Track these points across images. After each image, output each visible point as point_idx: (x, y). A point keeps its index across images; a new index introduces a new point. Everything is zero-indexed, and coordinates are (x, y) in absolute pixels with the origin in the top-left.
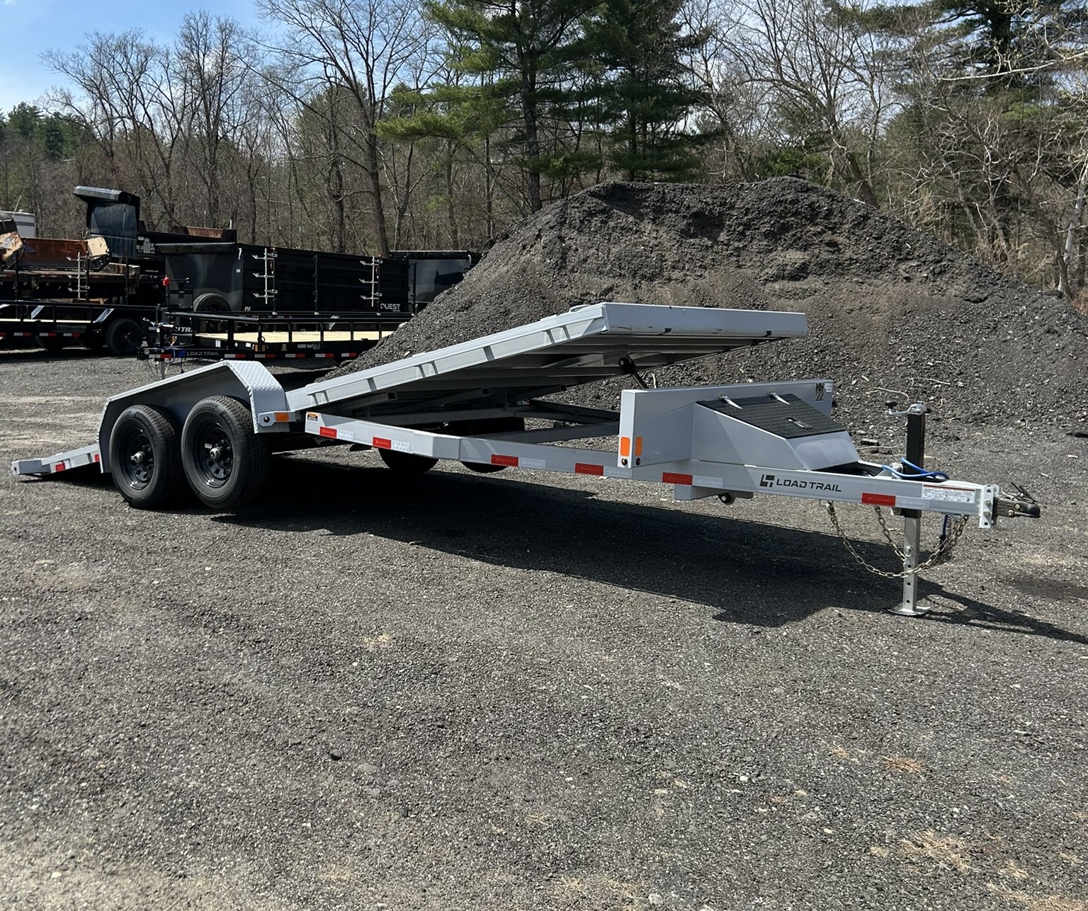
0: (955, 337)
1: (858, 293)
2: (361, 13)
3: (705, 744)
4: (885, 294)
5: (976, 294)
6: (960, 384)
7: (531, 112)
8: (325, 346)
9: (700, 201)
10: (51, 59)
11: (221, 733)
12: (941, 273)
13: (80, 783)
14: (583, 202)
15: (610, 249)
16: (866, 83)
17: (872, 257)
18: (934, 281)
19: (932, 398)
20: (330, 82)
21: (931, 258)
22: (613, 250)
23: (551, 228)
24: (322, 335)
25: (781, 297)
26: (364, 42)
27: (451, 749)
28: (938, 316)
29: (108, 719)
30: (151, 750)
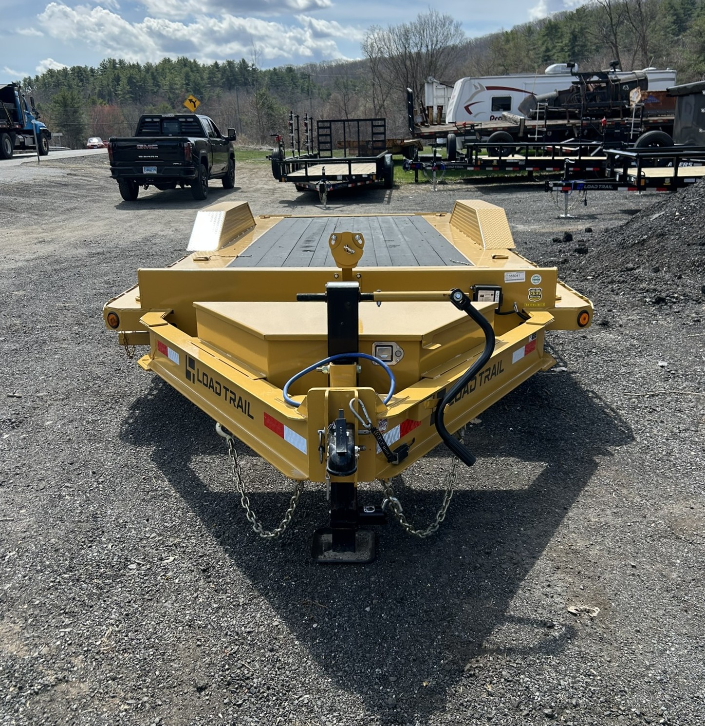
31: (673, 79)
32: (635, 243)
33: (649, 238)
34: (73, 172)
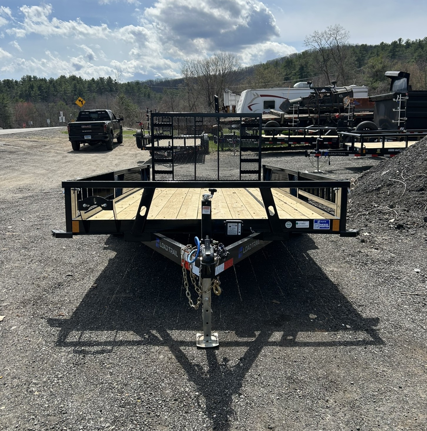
31: (366, 92)
32: (373, 190)
33: (382, 186)
34: (7, 144)
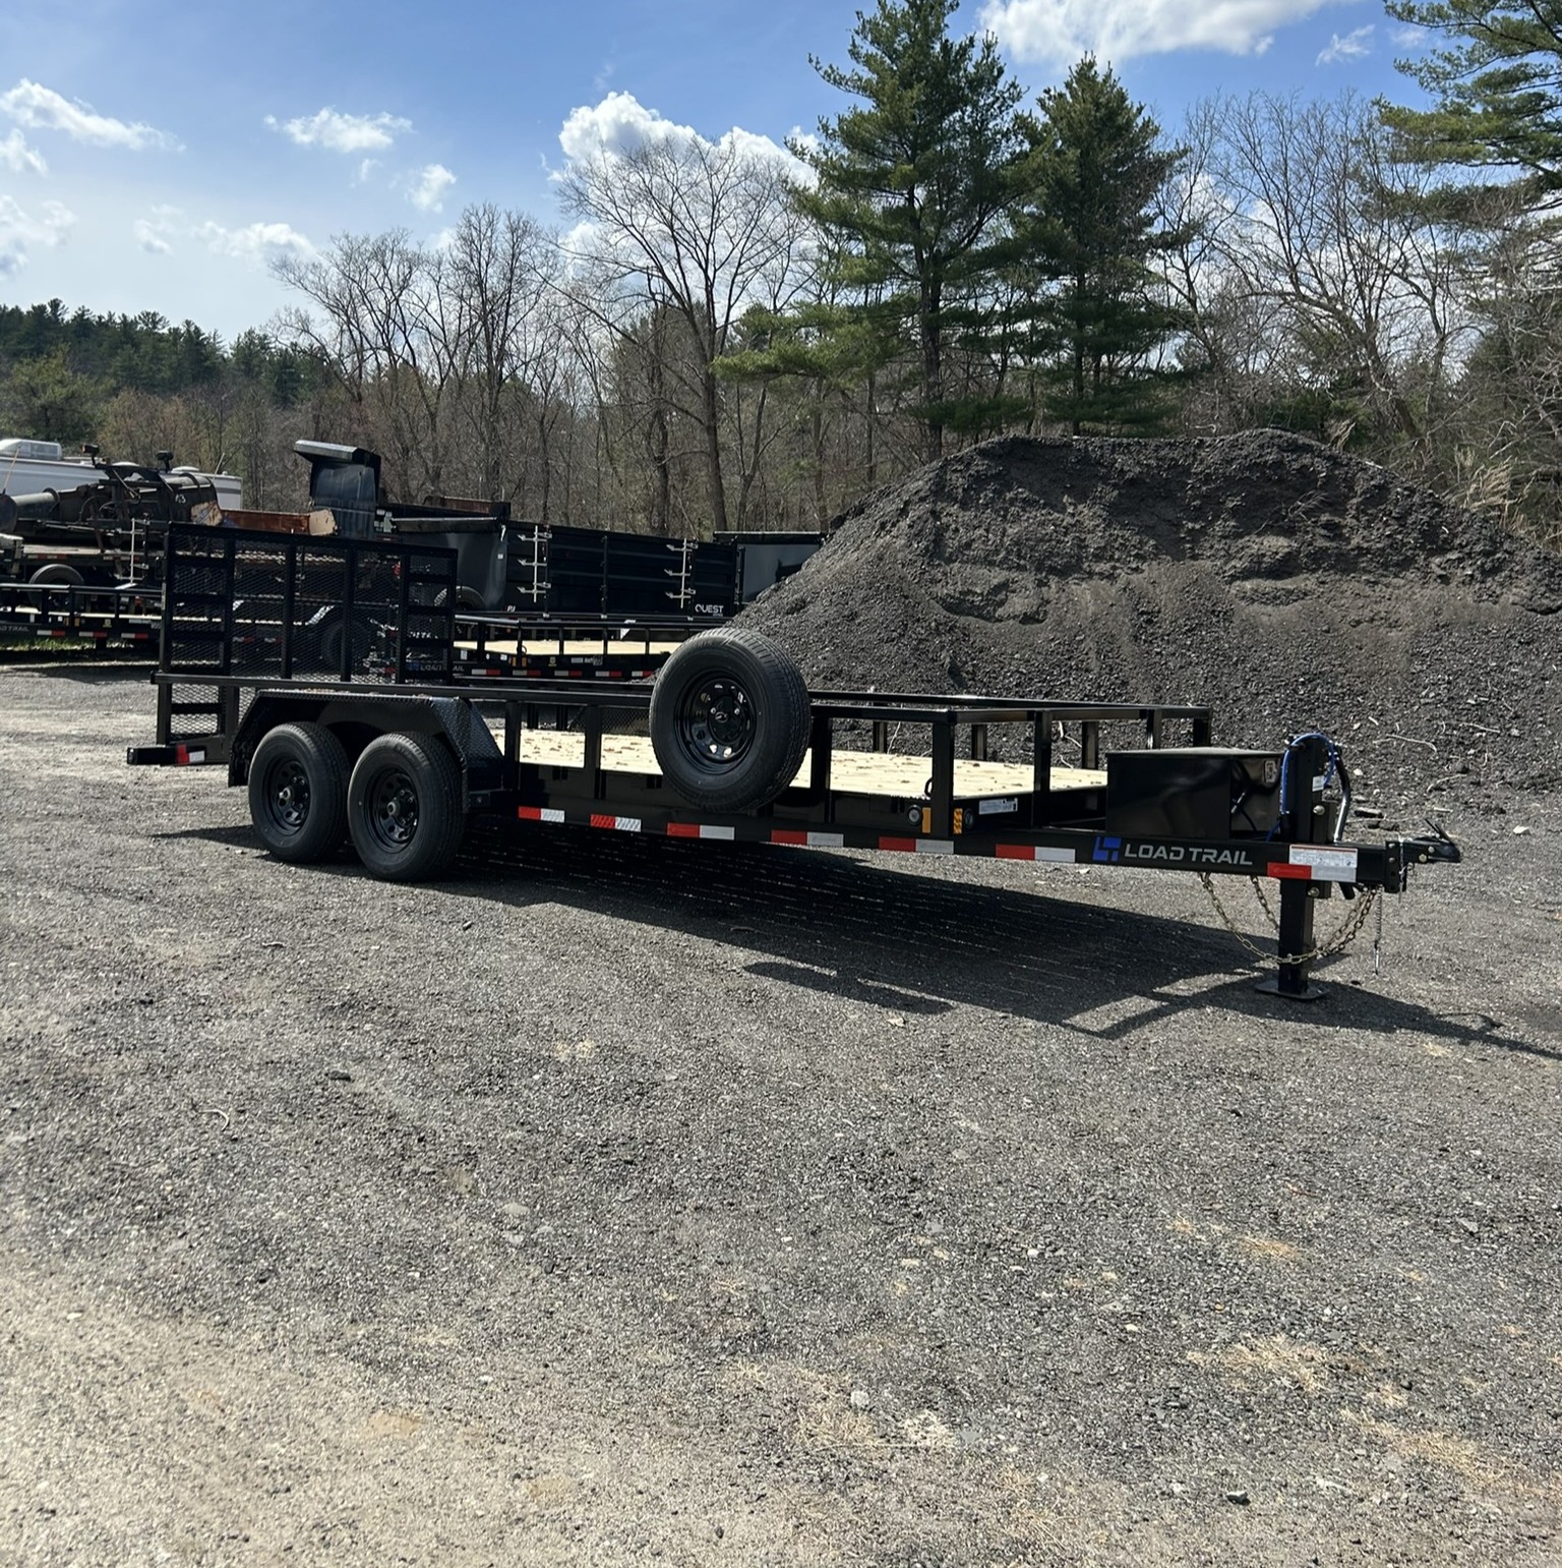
0: (1511, 664)
1: (1368, 597)
2: (700, 206)
3: (991, 1204)
4: (1409, 599)
5: (1545, 601)
6: (1515, 732)
7: (933, 340)
8: (609, 661)
9: (1138, 463)
10: (284, 271)
11: (333, 1154)
12: (1495, 570)
13: (134, 1206)
14: (969, 464)
15: (1005, 530)
16: (1425, 298)
17: (1391, 546)
18: (1483, 582)
19: (1472, 751)
20: (655, 301)
21: (1478, 548)
22: (1010, 531)
23: (922, 500)
24: (606, 645)
25: (1253, 601)
26: (703, 245)
27: (634, 1191)
28: (1486, 633)
29: (192, 1129)
30: (237, 1170)
31: (240, 494)
